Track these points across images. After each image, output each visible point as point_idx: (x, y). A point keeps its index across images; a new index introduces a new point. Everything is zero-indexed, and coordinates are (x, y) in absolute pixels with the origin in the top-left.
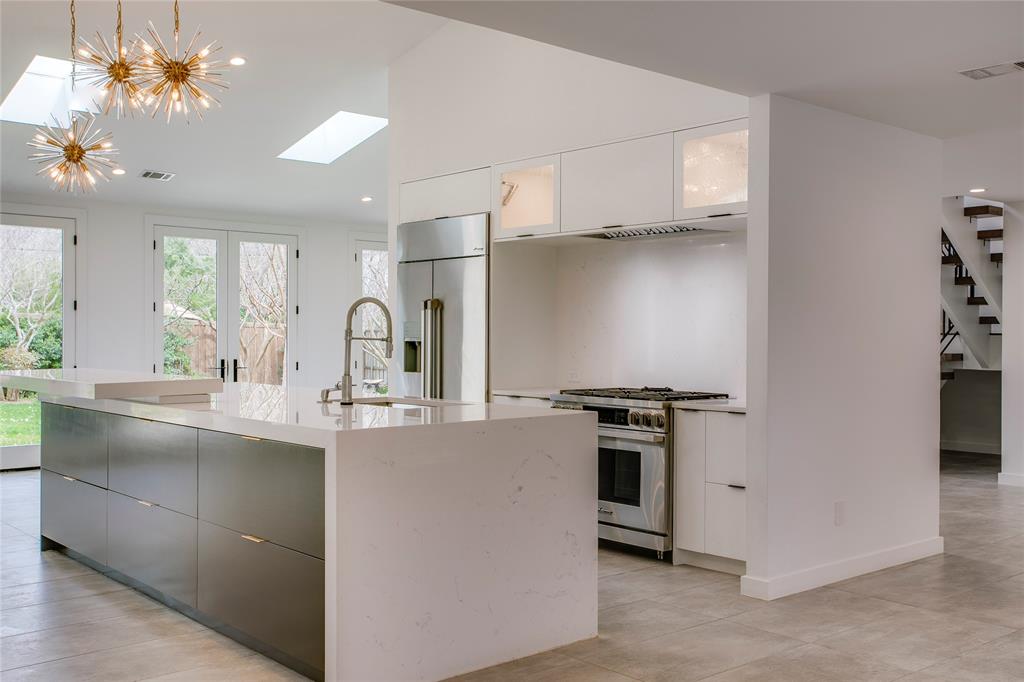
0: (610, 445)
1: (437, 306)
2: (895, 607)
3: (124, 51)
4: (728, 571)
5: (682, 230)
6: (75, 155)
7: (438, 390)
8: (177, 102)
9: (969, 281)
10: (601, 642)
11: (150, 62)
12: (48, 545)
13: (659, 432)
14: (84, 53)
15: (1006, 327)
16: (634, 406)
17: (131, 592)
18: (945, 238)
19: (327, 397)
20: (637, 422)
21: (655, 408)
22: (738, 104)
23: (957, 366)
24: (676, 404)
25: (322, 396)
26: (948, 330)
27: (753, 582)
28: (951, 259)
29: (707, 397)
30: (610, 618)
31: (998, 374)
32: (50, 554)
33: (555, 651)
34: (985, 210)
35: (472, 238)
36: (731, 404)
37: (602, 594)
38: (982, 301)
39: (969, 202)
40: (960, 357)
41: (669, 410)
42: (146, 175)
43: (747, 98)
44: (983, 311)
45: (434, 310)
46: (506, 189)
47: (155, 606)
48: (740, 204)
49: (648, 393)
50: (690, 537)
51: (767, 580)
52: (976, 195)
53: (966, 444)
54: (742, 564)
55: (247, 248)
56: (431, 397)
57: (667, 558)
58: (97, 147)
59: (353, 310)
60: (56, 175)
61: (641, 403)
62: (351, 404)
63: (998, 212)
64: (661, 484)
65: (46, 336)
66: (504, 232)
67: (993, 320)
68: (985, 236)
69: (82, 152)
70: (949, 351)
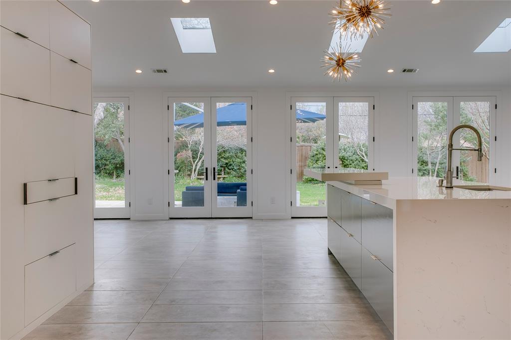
6: (340, 63)
19: (442, 183)
25: (439, 183)
42: (404, 71)
58: (351, 58)
59: (454, 132)
62: (452, 187)
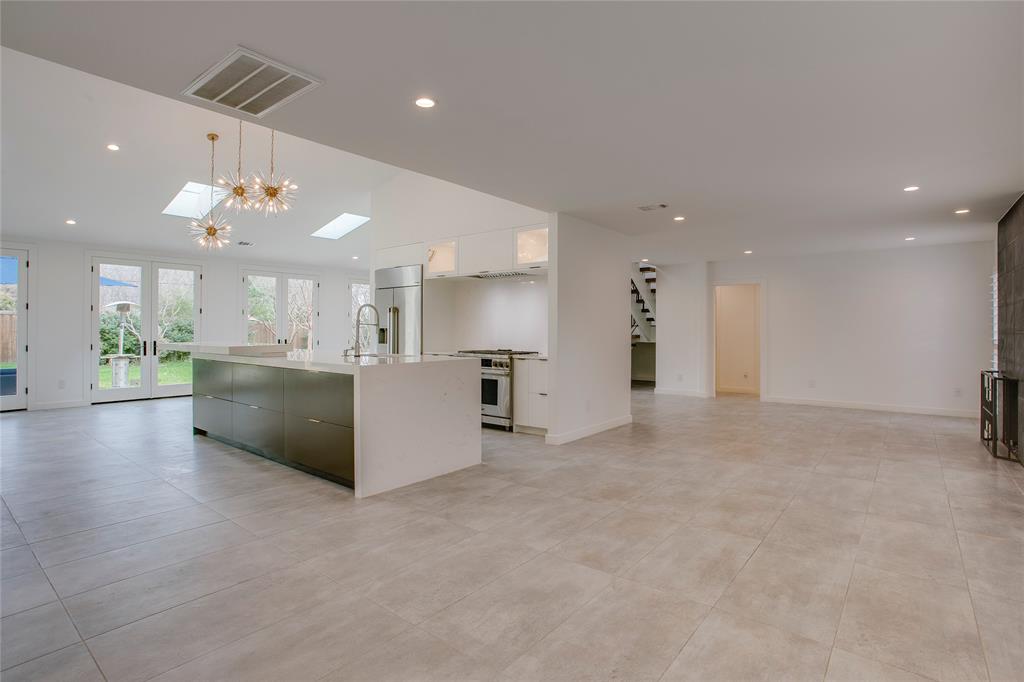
0: (486, 377)
1: (396, 311)
2: (612, 445)
3: (242, 181)
4: (540, 434)
5: (517, 274)
6: (211, 232)
7: (396, 349)
8: (271, 206)
9: (642, 301)
10: (483, 466)
11: (257, 187)
12: (198, 432)
13: (507, 370)
14: (221, 181)
15: (657, 323)
16: (495, 358)
17: (245, 452)
18: (632, 282)
19: (346, 353)
20: (496, 365)
21: (505, 358)
22: (544, 216)
23: (638, 340)
24: (514, 356)
26: (634, 324)
27: (550, 437)
28: (635, 291)
29: (528, 353)
30: (486, 456)
31: (654, 344)
32: (198, 437)
33: (463, 470)
34: (648, 269)
35: (410, 277)
36: (540, 356)
37: (483, 445)
38: (647, 311)
39: (641, 266)
40: (638, 337)
41: (511, 359)
42: (241, 243)
43: (546, 214)
44: (648, 315)
45: (394, 313)
46: (431, 253)
47: (260, 458)
48: (544, 262)
49: (501, 352)
50: (520, 420)
51: (557, 436)
52: (645, 262)
53: (642, 377)
54: (546, 430)
55: (291, 281)
56: (394, 352)
57: (511, 429)
58: (223, 228)
59: (360, 310)
60: (202, 242)
61: (499, 356)
62: (359, 356)
63: (654, 270)
64: (508, 397)
65: (173, 330)
66: (430, 273)
67: (652, 320)
68: (648, 281)
69: (216, 230)
70: (634, 334)
